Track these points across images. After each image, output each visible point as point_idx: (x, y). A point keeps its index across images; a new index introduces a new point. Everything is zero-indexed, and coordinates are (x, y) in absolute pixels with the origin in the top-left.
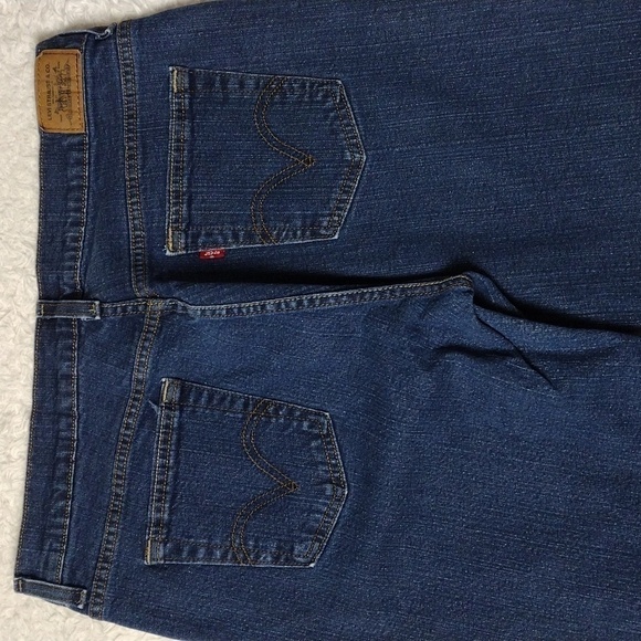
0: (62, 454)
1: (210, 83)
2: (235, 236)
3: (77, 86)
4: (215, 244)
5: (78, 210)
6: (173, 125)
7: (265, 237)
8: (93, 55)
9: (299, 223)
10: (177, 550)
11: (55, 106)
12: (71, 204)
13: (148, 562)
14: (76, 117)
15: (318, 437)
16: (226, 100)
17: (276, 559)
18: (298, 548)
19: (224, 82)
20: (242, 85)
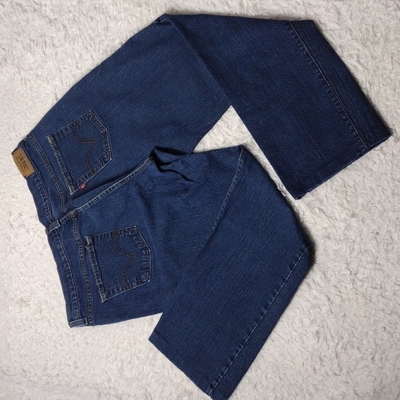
0: (68, 276)
1: (58, 135)
2: (86, 177)
3: (26, 159)
4: (82, 183)
5: (44, 196)
6: (55, 154)
7: (93, 172)
8: (25, 147)
9: (99, 161)
10: (109, 293)
11: (24, 168)
12: (41, 195)
13: (103, 301)
14: (30, 168)
15: (135, 235)
16: (64, 136)
17: (138, 284)
18: (142, 277)
19: (62, 132)
20: (66, 130)
